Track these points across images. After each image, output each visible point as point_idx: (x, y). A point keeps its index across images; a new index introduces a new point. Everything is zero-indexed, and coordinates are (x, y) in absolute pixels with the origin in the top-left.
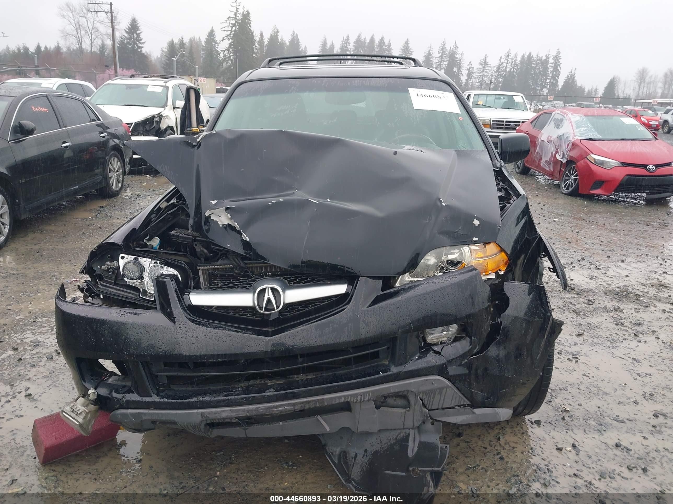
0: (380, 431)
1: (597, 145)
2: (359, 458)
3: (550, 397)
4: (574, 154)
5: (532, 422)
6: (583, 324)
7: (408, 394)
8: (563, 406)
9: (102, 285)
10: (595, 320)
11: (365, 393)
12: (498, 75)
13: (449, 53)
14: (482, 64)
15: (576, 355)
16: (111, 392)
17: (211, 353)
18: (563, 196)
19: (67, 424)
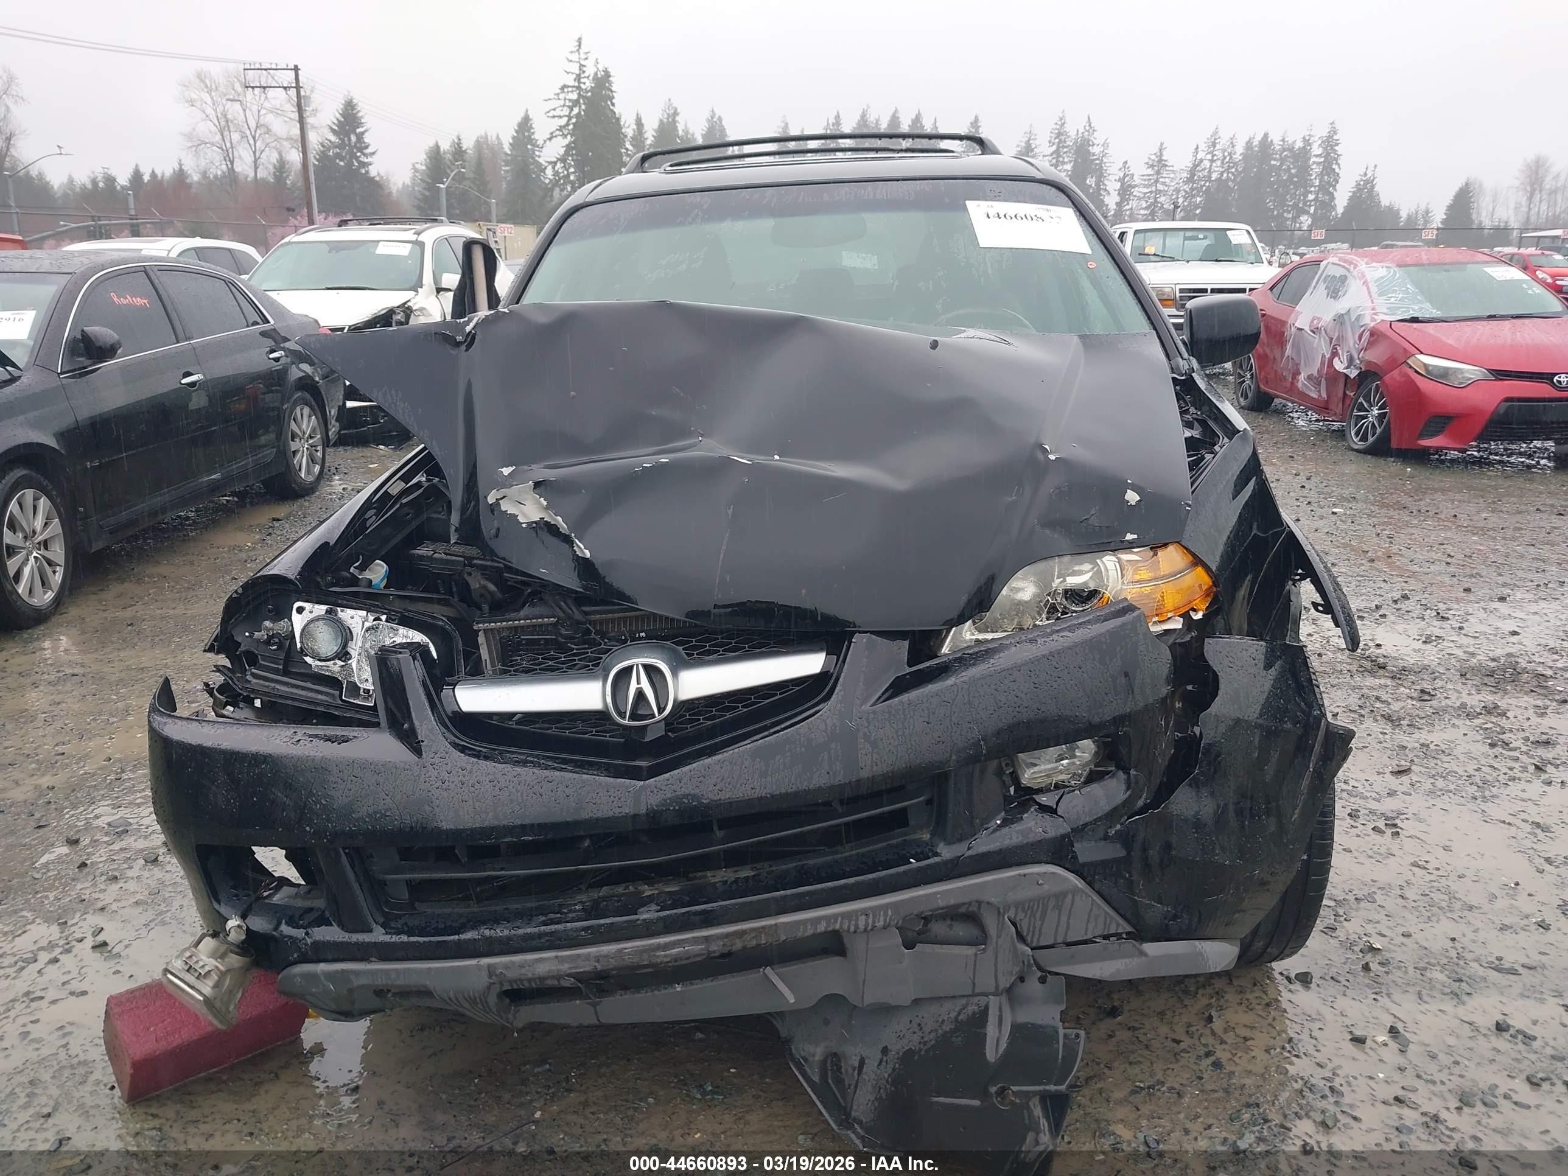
0: (916, 1002)
1: (1432, 332)
2: (870, 1067)
3: (1333, 917)
4: (1377, 355)
5: (1289, 979)
6: (1410, 746)
7: (979, 908)
8: (1365, 938)
9: (254, 676)
10: (1437, 737)
11: (875, 910)
12: (1192, 189)
13: (1076, 142)
14: (1152, 166)
15: (1394, 818)
16: (279, 924)
17: (505, 822)
18: (1352, 456)
19: (182, 1005)
